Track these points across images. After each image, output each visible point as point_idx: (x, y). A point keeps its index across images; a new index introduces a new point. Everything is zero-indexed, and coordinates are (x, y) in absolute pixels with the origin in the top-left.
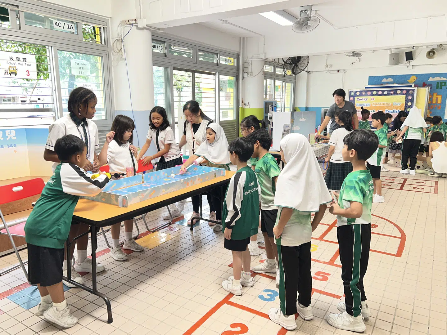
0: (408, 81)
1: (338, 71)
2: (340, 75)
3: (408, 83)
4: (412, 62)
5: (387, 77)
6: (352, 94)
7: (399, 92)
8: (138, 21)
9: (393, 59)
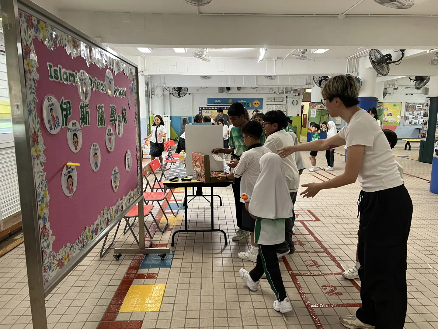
0: (229, 102)
1: (189, 94)
2: (191, 96)
3: (229, 103)
4: (230, 92)
5: (217, 99)
6: (201, 109)
7: (225, 108)
8: (144, 72)
9: (221, 89)
